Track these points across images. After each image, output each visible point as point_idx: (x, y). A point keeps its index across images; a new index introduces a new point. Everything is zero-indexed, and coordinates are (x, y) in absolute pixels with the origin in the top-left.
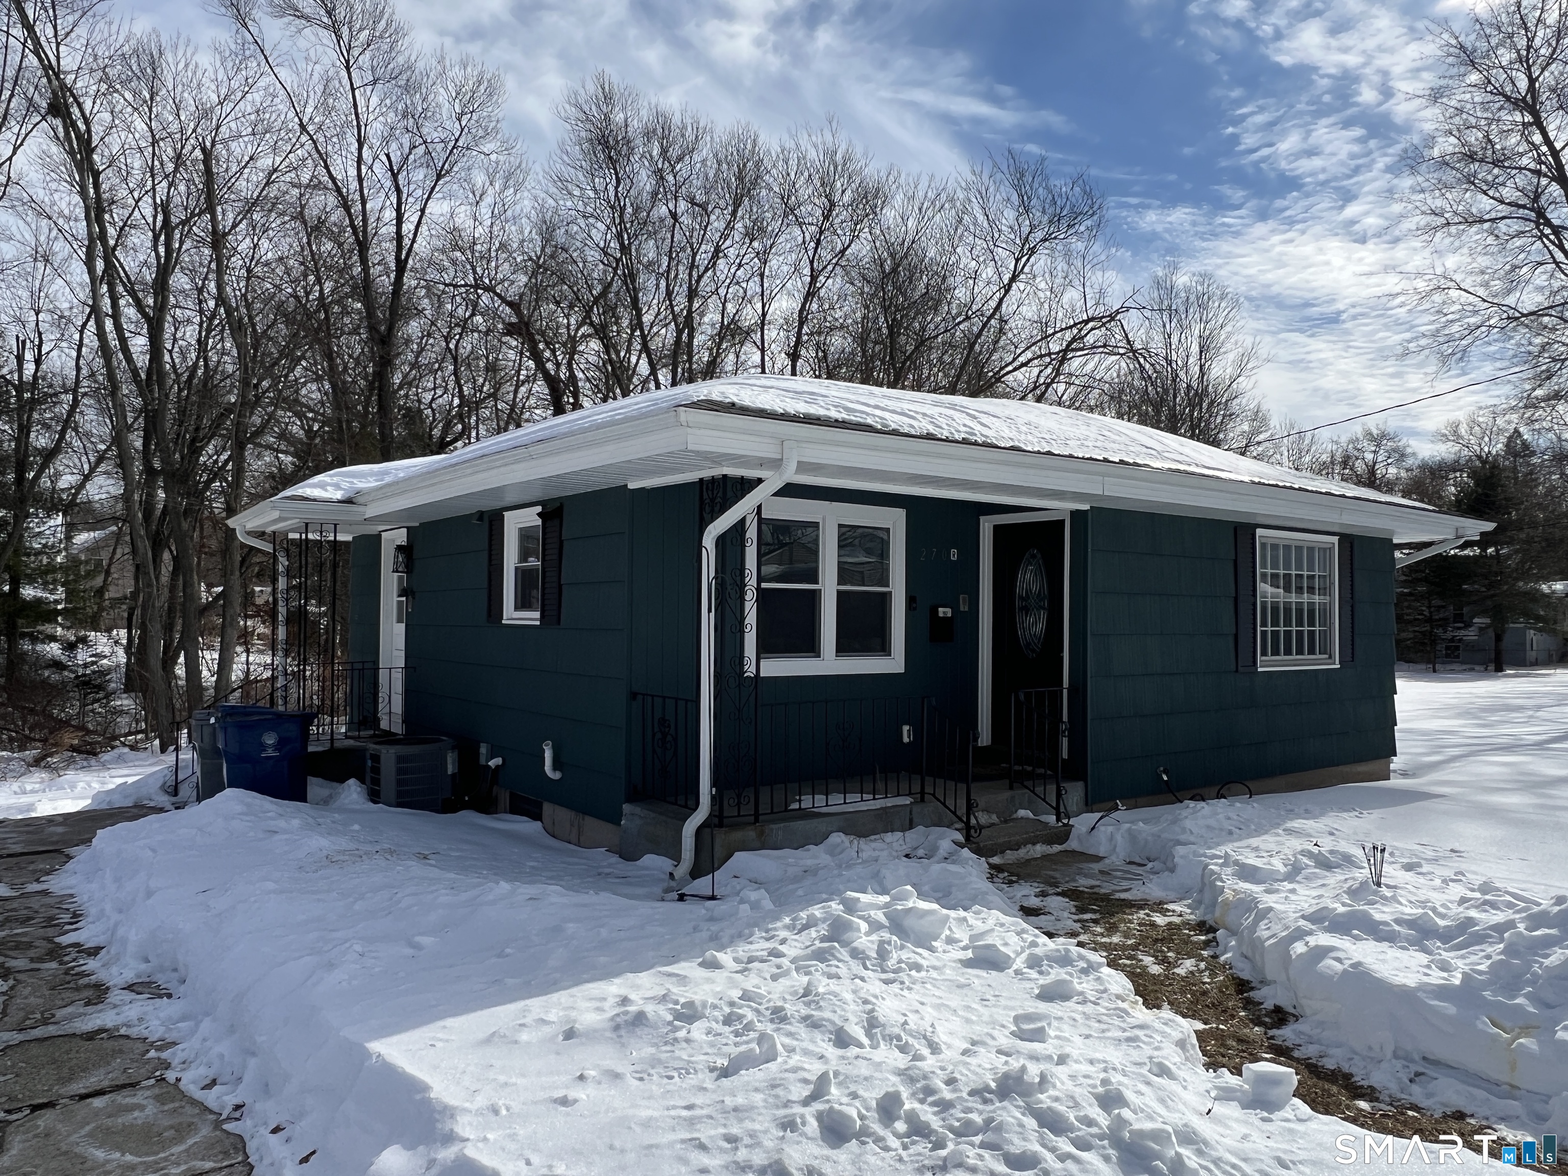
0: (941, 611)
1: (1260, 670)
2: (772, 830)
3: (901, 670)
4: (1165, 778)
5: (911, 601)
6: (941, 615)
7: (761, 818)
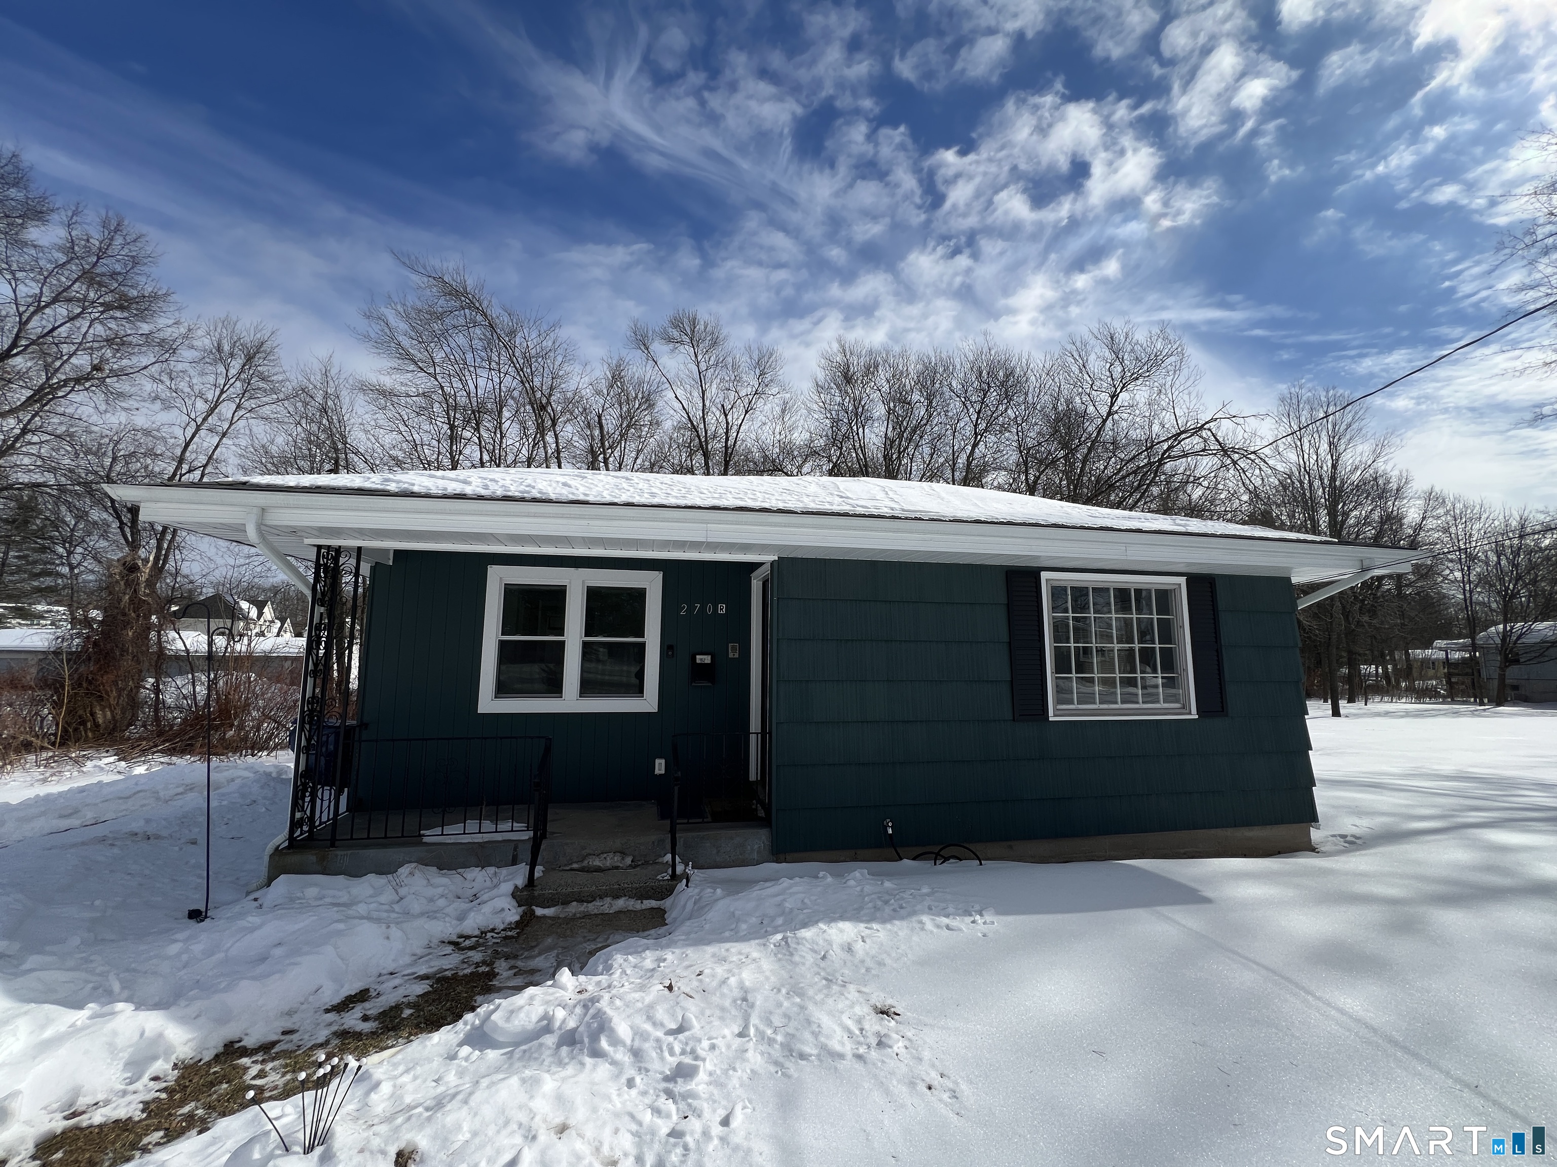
0: (699, 658)
1: (1051, 719)
2: (336, 856)
3: (655, 709)
4: (890, 831)
5: (667, 649)
6: (698, 661)
7: (337, 843)
